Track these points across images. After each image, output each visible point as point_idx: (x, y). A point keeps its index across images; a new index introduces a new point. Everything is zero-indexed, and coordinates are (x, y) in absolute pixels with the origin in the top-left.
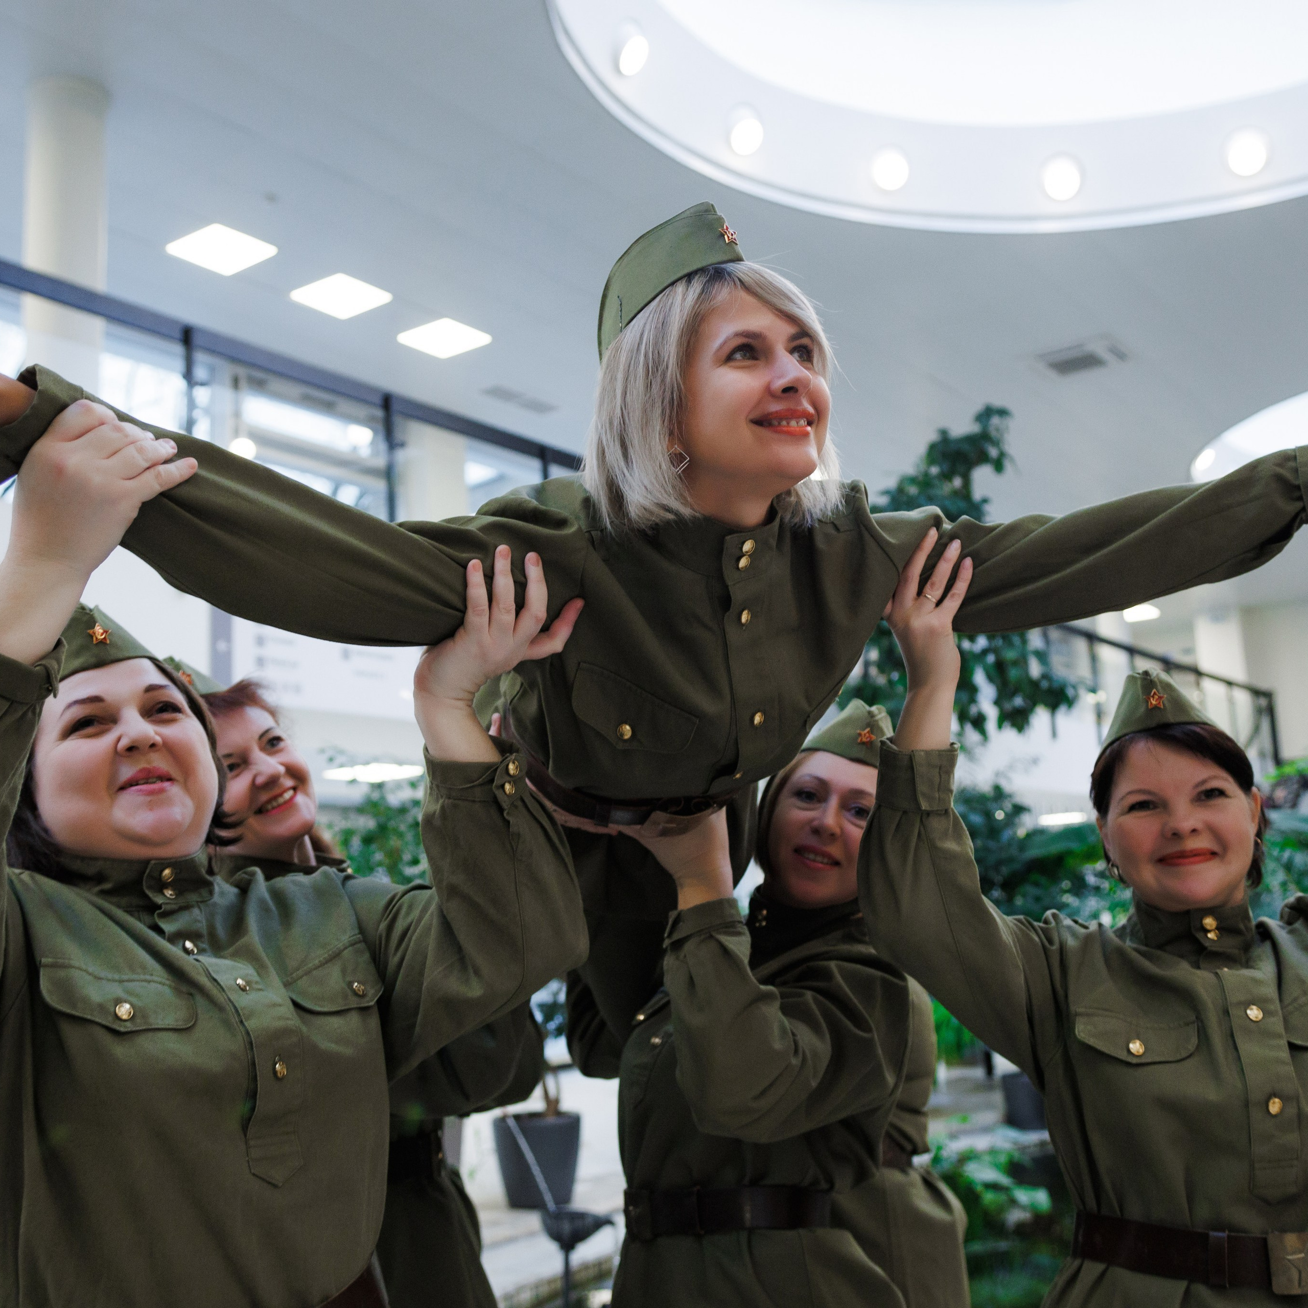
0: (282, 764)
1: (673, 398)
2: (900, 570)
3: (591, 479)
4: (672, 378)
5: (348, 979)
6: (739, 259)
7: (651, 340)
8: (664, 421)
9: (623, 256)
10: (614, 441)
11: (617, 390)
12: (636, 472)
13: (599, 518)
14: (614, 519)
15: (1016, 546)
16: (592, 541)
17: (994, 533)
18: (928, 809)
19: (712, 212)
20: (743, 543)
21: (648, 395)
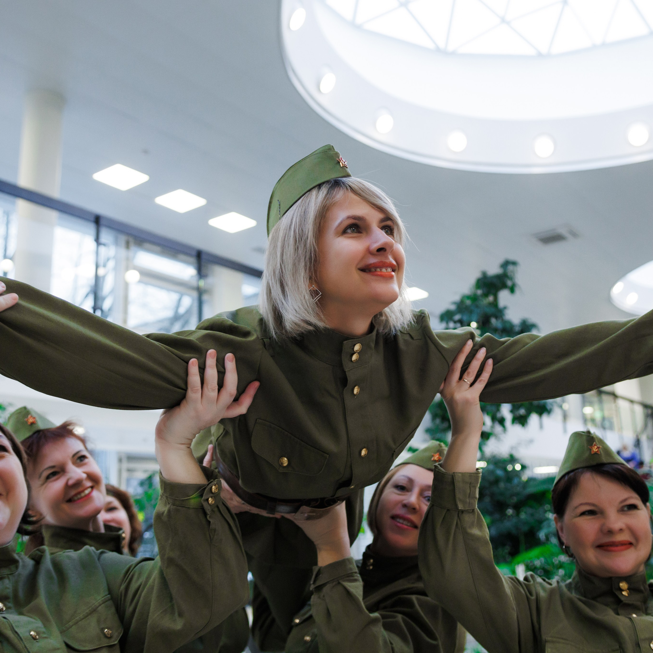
0: (85, 473)
1: (311, 255)
2: (450, 364)
3: (263, 308)
4: (310, 244)
5: (102, 626)
6: (348, 176)
7: (297, 222)
8: (306, 271)
9: (281, 178)
10: (276, 283)
11: (278, 253)
12: (290, 301)
13: (269, 330)
14: (277, 331)
15: (518, 352)
16: (264, 345)
17: (506, 344)
18: (463, 509)
19: (332, 150)
20: (355, 345)
21: (296, 255)
